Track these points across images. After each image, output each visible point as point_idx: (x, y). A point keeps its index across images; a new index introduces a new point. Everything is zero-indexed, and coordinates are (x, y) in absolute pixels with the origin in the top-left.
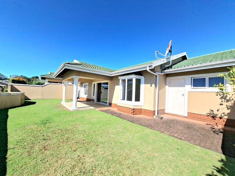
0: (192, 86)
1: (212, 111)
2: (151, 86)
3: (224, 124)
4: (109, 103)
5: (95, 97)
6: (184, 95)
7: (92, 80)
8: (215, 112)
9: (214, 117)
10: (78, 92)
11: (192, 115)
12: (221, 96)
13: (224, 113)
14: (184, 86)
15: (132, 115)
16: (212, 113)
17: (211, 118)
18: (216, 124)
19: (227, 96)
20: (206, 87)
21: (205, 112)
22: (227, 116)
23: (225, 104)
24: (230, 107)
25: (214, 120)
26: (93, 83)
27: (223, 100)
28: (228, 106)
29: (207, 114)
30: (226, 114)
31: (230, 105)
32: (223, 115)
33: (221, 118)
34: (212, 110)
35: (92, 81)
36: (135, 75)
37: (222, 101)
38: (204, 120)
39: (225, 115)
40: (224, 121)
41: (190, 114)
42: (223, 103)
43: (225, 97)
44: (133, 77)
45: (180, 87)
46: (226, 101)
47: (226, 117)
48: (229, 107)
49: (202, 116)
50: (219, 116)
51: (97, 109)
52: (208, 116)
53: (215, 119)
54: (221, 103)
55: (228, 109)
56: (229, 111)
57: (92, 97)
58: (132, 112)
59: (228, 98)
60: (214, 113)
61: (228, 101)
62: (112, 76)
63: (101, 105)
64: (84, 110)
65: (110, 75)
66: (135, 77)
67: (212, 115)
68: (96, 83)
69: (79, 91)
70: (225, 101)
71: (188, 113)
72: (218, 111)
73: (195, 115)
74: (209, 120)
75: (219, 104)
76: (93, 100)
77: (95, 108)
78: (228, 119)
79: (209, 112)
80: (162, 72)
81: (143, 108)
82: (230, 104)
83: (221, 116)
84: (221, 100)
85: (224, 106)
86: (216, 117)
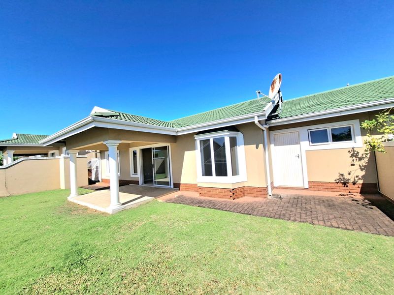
0: (311, 143)
1: (342, 175)
2: (257, 148)
3: (359, 191)
4: (174, 184)
5: (139, 176)
6: (300, 156)
7: (129, 144)
8: (347, 177)
9: (345, 184)
10: (95, 170)
11: (314, 184)
12: (352, 153)
13: (357, 177)
14: (298, 143)
15: (231, 200)
16: (342, 178)
17: (341, 185)
18: (350, 192)
19: (358, 153)
20: (329, 143)
21: (333, 178)
22: (362, 179)
23: (357, 163)
24: (365, 166)
25: (346, 188)
26: (131, 150)
27: (354, 158)
28: (361, 165)
29: (336, 180)
30: (360, 177)
31: (364, 164)
32: (356, 179)
33: (354, 183)
34: (342, 173)
35: (128, 146)
36: (230, 130)
37: (353, 160)
38: (333, 190)
39: (360, 179)
40: (359, 187)
41: (312, 184)
42: (355, 162)
43: (356, 154)
44: (226, 135)
45: (292, 144)
46: (358, 159)
47: (361, 182)
48: (363, 168)
49: (329, 184)
50: (351, 182)
51: (160, 200)
52: (338, 183)
53: (347, 186)
54: (353, 163)
55: (362, 170)
56: (363, 173)
57: (132, 176)
58: (231, 194)
59: (360, 156)
60: (345, 178)
61: (360, 159)
62: (179, 134)
63: (156, 189)
64: (135, 206)
65: (174, 134)
66: (227, 135)
67: (342, 182)
68: (138, 150)
69: (97, 167)
70: (356, 160)
71: (310, 182)
72: (349, 174)
73: (318, 184)
74: (339, 188)
75: (350, 164)
76: (137, 182)
77: (153, 198)
78: (363, 184)
79: (338, 178)
80: (266, 124)
81: (246, 185)
82: (364, 162)
83: (355, 180)
84: (351, 159)
85: (357, 167)
86: (348, 183)
